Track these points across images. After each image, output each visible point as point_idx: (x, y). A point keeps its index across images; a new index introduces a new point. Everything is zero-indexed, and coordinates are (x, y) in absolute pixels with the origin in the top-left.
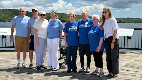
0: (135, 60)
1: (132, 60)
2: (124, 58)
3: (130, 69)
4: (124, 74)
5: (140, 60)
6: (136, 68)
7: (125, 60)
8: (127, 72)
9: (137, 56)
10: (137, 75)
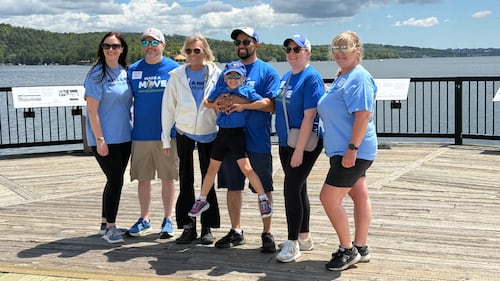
0: (423, 165)
1: (415, 164)
2: (391, 161)
3: (419, 186)
4: (408, 197)
5: (436, 164)
6: (433, 183)
7: (395, 164)
8: (413, 193)
9: (424, 155)
10: (442, 200)
